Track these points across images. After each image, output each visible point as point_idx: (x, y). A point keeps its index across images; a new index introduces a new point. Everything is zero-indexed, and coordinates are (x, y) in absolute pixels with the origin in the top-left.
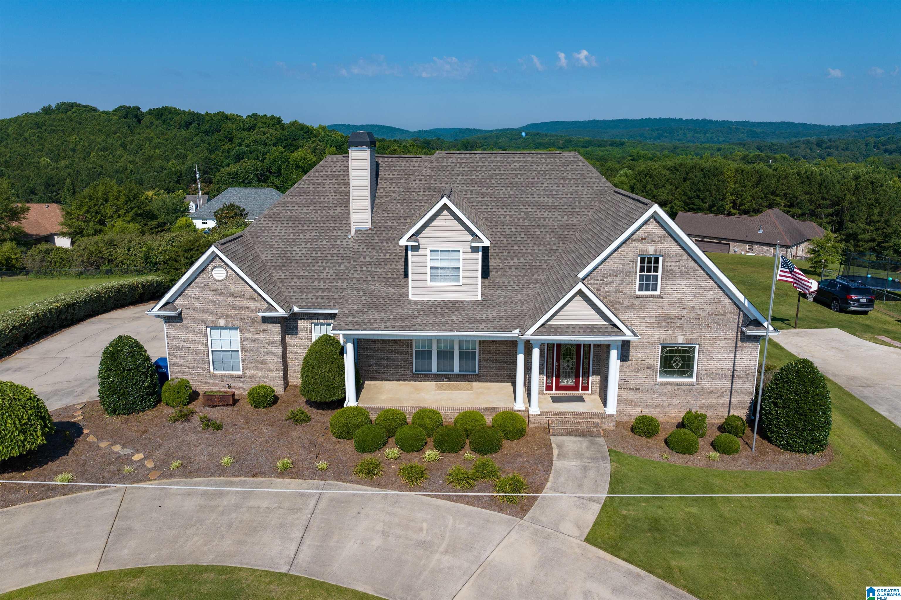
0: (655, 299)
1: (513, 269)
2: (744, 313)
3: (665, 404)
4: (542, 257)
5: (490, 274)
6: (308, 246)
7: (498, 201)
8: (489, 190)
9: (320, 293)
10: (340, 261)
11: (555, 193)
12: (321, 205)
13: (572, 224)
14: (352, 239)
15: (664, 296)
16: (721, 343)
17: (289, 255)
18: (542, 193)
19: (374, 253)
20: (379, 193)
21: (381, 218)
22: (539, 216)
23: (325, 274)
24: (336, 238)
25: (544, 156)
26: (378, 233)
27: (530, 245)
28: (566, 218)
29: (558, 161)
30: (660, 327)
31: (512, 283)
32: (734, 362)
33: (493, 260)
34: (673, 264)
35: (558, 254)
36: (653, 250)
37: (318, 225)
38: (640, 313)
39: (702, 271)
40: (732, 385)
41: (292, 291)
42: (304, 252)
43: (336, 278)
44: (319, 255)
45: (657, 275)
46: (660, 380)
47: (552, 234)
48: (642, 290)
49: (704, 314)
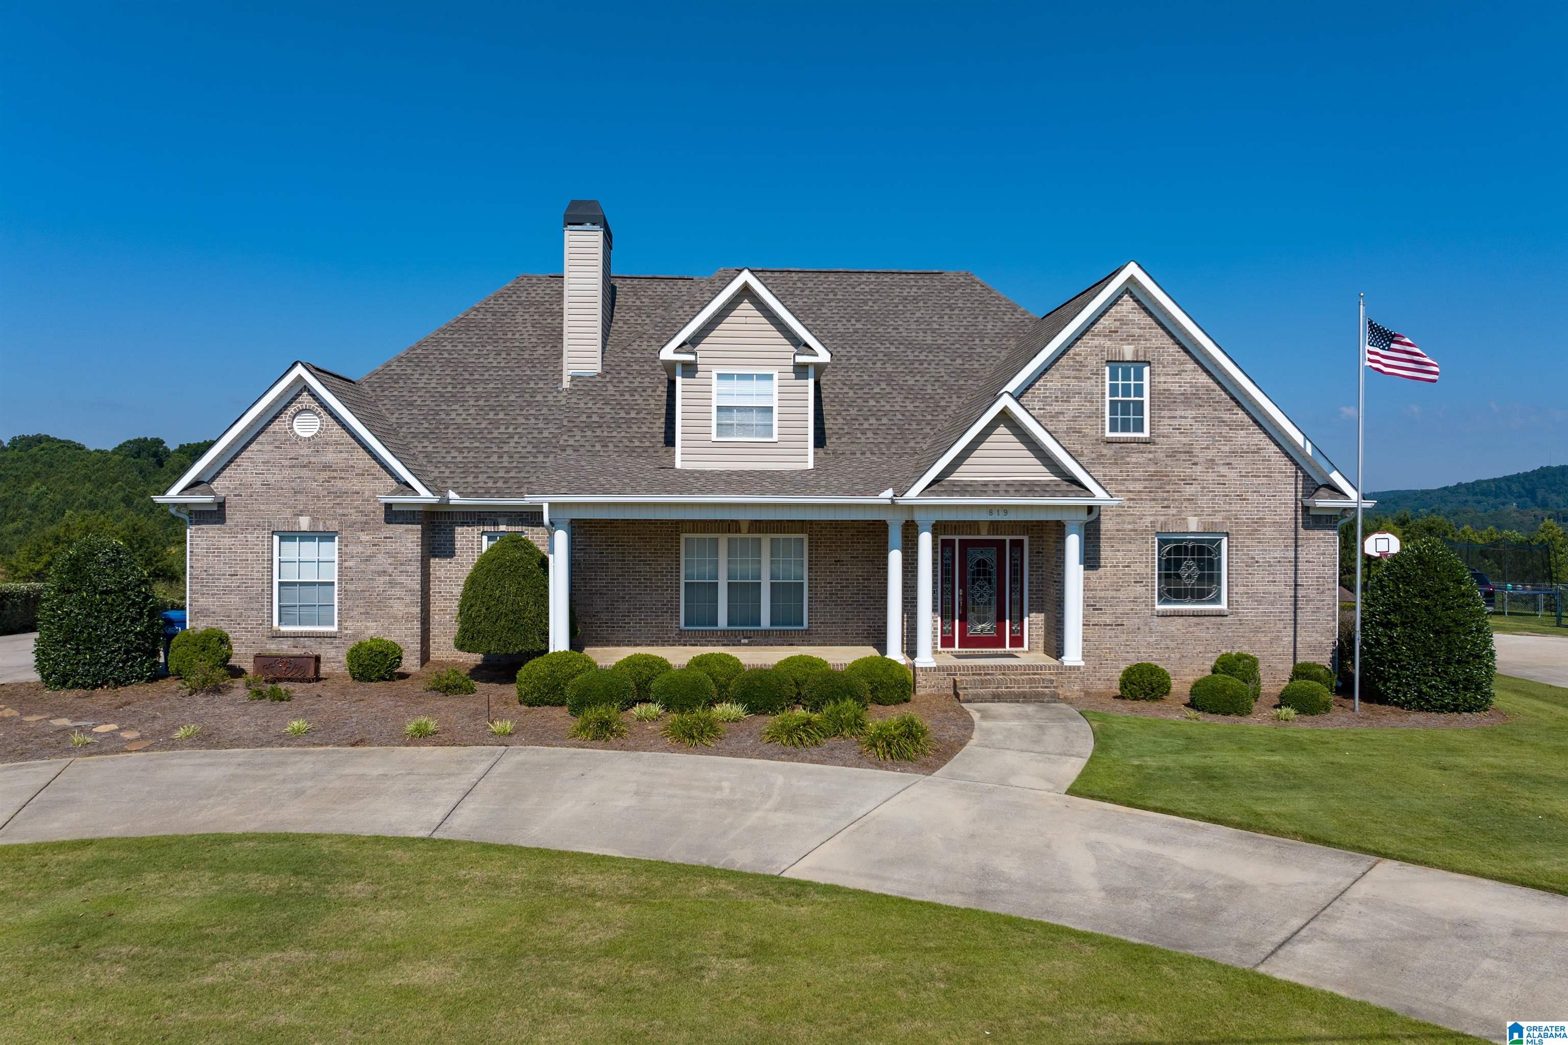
0: (1142, 446)
1: (870, 434)
2: (1304, 472)
3: (1172, 655)
4: (921, 417)
5: (828, 441)
6: (481, 402)
7: (834, 337)
8: (818, 322)
9: (502, 473)
10: (540, 425)
11: (935, 326)
12: (508, 344)
13: (971, 370)
14: (565, 393)
15: (1157, 440)
16: (1268, 531)
17: (443, 416)
18: (913, 326)
19: (607, 410)
20: (615, 327)
21: (620, 359)
22: (911, 358)
23: (512, 444)
24: (535, 391)
25: (912, 276)
26: (615, 381)
27: (898, 399)
28: (959, 361)
29: (937, 283)
30: (1154, 500)
31: (868, 455)
32: (1296, 570)
33: (832, 421)
34: (1169, 379)
35: (949, 412)
36: (1131, 352)
37: (500, 373)
38: (1115, 471)
39: (1223, 393)
40: (1295, 616)
41: (448, 471)
42: (472, 411)
43: (535, 450)
44: (501, 415)
45: (1142, 401)
46: (1159, 607)
47: (936, 384)
48: (1117, 431)
49: (1232, 475)
